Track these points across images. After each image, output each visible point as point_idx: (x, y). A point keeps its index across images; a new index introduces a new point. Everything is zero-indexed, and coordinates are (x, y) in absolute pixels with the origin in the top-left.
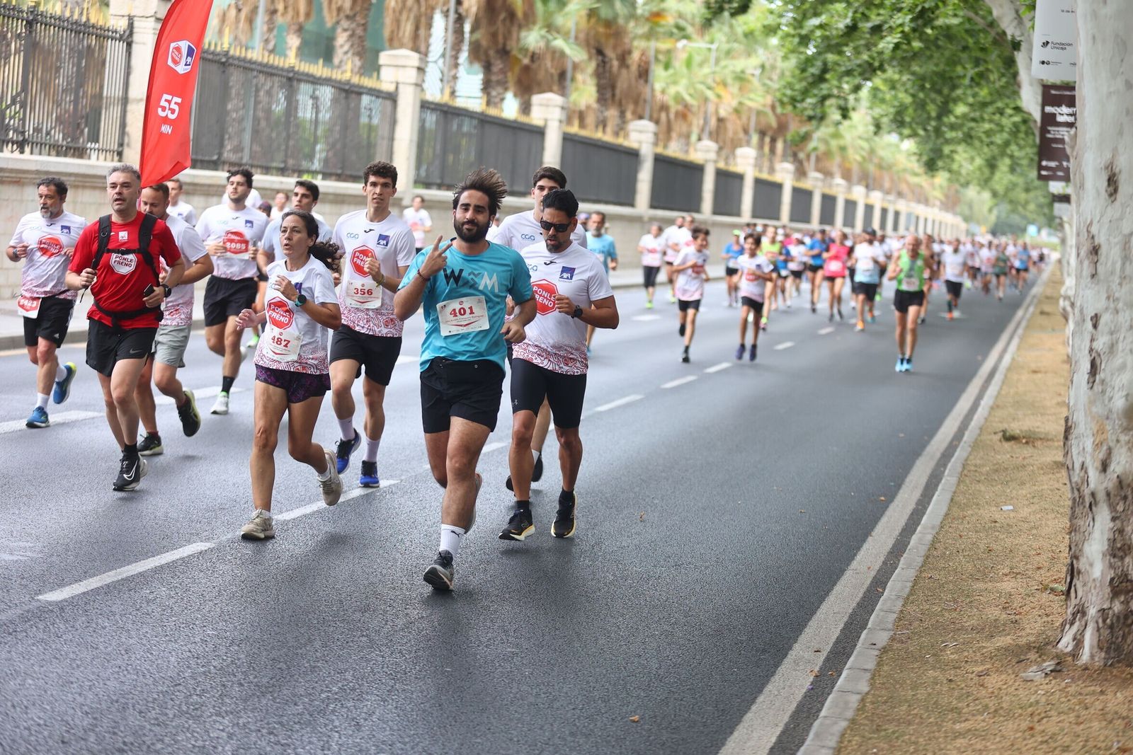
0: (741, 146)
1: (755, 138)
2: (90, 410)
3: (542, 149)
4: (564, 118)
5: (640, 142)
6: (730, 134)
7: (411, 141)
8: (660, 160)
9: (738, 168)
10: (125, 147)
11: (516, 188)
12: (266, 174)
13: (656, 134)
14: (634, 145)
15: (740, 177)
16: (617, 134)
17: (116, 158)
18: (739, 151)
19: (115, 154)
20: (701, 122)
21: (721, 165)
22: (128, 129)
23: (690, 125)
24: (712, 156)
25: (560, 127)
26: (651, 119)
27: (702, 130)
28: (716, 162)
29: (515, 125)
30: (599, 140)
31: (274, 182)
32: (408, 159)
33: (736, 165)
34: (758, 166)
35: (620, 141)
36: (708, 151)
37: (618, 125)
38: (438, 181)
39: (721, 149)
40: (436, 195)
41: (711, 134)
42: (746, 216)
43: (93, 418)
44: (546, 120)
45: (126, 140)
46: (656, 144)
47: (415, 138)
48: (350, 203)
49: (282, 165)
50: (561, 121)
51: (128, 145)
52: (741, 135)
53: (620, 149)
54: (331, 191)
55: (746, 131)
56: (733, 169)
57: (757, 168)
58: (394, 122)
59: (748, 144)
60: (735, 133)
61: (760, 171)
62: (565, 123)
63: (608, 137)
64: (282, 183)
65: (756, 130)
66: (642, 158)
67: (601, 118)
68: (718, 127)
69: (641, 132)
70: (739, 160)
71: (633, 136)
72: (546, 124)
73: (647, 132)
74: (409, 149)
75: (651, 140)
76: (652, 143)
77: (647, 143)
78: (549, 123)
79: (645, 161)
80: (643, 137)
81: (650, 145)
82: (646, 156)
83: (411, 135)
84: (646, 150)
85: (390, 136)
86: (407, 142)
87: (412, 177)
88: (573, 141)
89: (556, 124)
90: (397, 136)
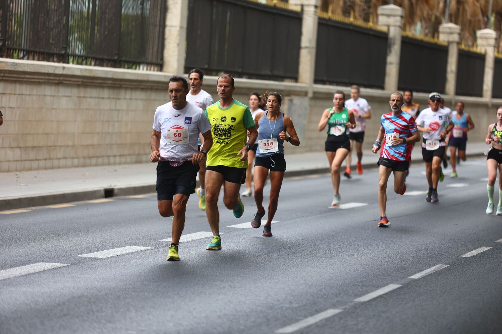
0: (480, 29)
1: (492, 19)
3: (300, 34)
4: (319, 4)
5: (388, 26)
6: (469, 16)
7: (181, 27)
8: (407, 42)
9: (479, 49)
11: (276, 73)
12: (48, 60)
13: (402, 17)
14: (384, 29)
15: (482, 58)
16: (366, 20)
18: (479, 33)
20: (441, 5)
21: (463, 47)
23: (431, 8)
24: (455, 37)
25: (315, 12)
26: (395, 3)
27: (444, 12)
28: (459, 43)
29: (274, 11)
30: (351, 24)
32: (178, 44)
33: (477, 46)
34: (497, 46)
35: (371, 24)
36: (451, 33)
37: (364, 10)
38: (206, 66)
39: (462, 30)
41: (450, 16)
42: (487, 97)
46: (403, 28)
47: (185, 25)
48: (126, 88)
49: (63, 52)
50: (316, 7)
52: (480, 16)
53: (371, 33)
54: (110, 76)
55: (485, 13)
56: (474, 50)
57: (496, 50)
58: (164, 9)
59: (486, 26)
60: (474, 15)
61: (498, 52)
62: (319, 9)
63: (360, 23)
64: (64, 68)
65: (493, 11)
66: (389, 41)
67: (349, 3)
68: (458, 10)
69: (388, 16)
70: (479, 42)
71: (382, 20)
72: (302, 10)
73: (394, 16)
74: (180, 35)
75: (398, 24)
76: (400, 27)
77: (395, 26)
78: (306, 9)
79: (394, 44)
80: (391, 21)
81: (398, 29)
82: (394, 39)
83: (181, 22)
84: (395, 33)
85: (162, 23)
86: (178, 28)
87: (183, 63)
88: (327, 25)
89: (312, 9)
90: (169, 22)
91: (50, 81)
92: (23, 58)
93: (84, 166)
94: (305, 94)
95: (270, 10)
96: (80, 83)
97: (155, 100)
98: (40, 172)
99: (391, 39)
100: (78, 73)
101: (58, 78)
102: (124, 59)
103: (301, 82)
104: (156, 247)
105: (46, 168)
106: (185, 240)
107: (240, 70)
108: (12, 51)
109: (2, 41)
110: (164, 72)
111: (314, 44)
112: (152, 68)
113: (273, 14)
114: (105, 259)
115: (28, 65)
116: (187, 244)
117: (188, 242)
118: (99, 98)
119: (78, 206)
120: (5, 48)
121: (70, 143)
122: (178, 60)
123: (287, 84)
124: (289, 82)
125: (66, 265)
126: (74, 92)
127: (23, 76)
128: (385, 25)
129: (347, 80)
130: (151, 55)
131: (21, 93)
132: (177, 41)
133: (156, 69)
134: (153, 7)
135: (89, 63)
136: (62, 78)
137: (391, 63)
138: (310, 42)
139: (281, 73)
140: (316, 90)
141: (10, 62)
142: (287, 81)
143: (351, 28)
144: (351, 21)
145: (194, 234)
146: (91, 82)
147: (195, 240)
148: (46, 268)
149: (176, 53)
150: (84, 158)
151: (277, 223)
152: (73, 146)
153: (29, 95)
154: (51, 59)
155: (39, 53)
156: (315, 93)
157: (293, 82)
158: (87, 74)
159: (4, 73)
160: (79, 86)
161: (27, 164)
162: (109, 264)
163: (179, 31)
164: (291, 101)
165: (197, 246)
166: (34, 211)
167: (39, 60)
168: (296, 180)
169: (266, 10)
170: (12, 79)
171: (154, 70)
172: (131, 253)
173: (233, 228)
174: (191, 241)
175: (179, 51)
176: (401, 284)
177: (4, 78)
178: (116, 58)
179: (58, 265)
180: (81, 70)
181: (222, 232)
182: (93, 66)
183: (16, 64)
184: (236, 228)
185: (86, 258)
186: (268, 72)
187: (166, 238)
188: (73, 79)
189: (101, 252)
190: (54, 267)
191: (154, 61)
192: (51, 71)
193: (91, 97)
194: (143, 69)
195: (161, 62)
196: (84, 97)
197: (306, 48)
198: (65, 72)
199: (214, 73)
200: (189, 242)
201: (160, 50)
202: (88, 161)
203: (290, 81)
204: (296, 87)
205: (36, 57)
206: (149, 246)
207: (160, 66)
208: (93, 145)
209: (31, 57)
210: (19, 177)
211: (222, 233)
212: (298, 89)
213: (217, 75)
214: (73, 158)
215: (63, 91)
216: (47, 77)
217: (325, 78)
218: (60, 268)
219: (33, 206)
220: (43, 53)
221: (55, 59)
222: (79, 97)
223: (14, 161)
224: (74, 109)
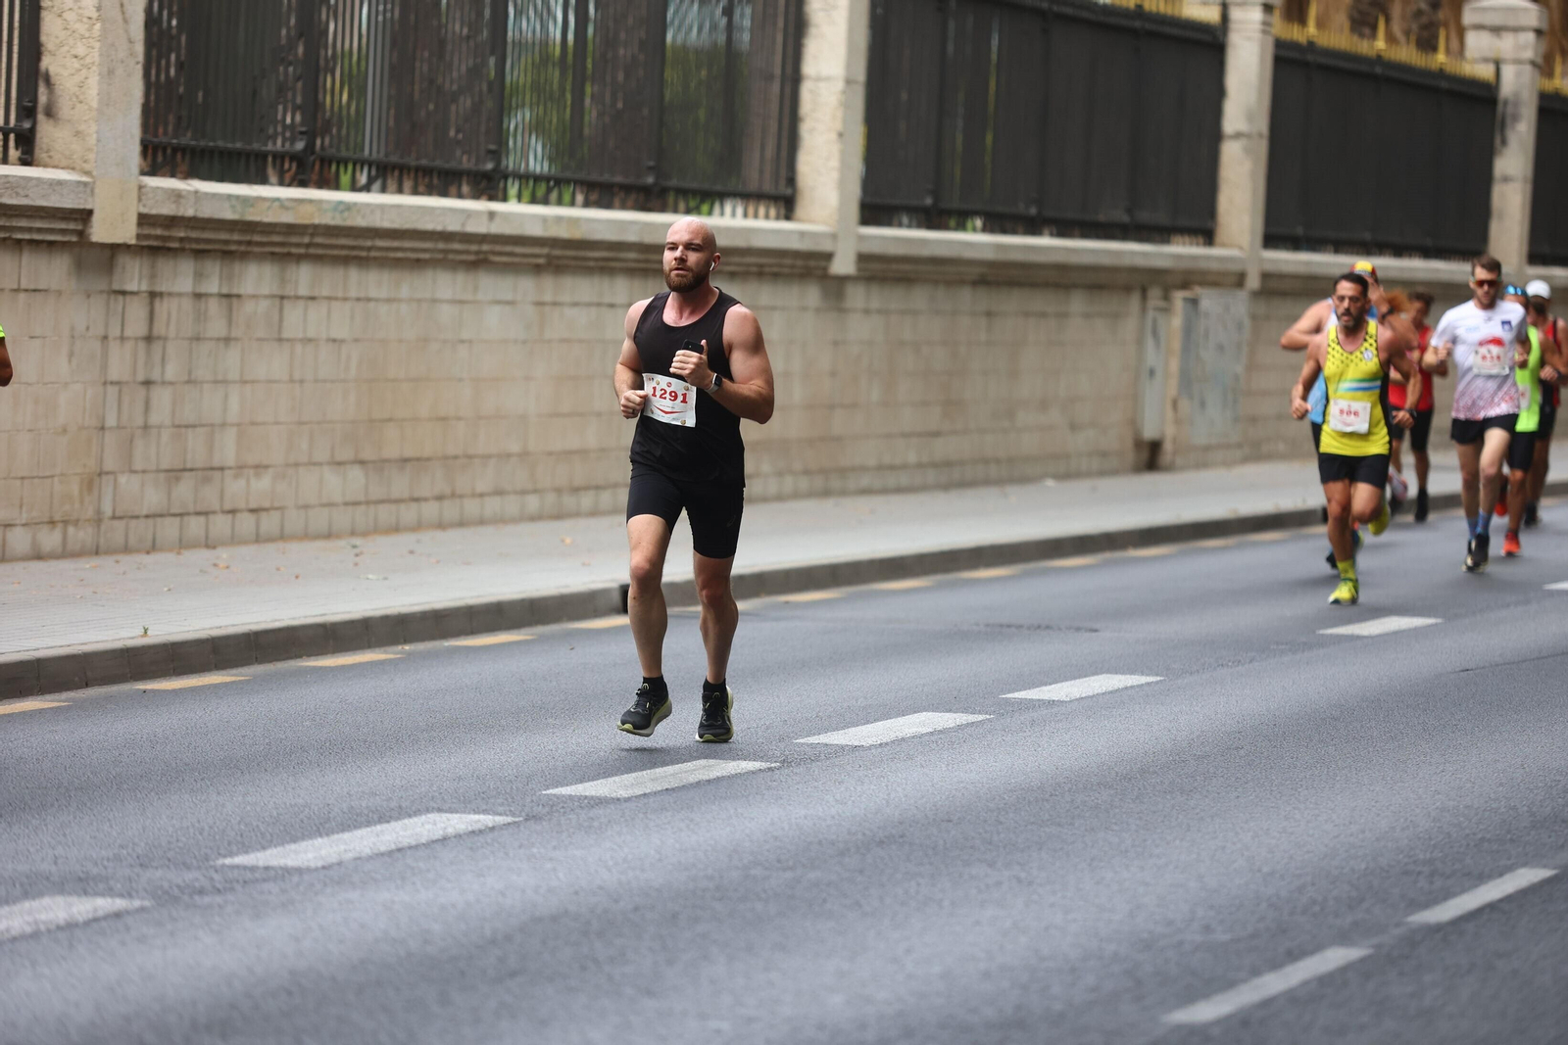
2: (97, 894)
3: (1219, 92)
7: (849, 82)
10: (41, 117)
11: (1144, 216)
12: (444, 193)
13: (1539, 32)
14: (1485, 72)
16: (1428, 45)
17: (14, 153)
19: (12, 136)
22: (46, 62)
25: (1265, 23)
29: (1137, 24)
30: (1379, 59)
31: (468, 214)
32: (840, 135)
35: (1441, 57)
37: (1419, 13)
38: (929, 201)
40: (924, 242)
43: (117, 915)
44: (1225, 8)
45: (43, 98)
46: (1545, 67)
47: (861, 75)
49: (489, 166)
50: (1268, 7)
51: (50, 113)
53: (1444, 85)
54: (631, 237)
58: (797, 27)
62: (1277, 13)
63: (1406, 54)
64: (492, 215)
66: (1500, 108)
69: (1497, 30)
71: (1477, 44)
72: (1225, 17)
73: (1516, 30)
74: (846, 105)
75: (1529, 54)
76: (1533, 63)
77: (1518, 62)
78: (1236, 14)
79: (1516, 118)
80: (1506, 45)
81: (1528, 68)
82: (1517, 103)
83: (849, 65)
84: (1517, 84)
85: (789, 70)
86: (840, 85)
87: (855, 191)
88: (1306, 64)
89: (1256, 15)
90: (810, 67)
91: (451, 256)
92: (367, 188)
93: (559, 516)
94: (1239, 280)
95: (1124, 22)
96: (541, 261)
97: (774, 308)
98: (427, 537)
99: (1506, 103)
100: (536, 231)
101: (474, 248)
102: (674, 182)
103: (1224, 245)
104: (786, 762)
105: (441, 526)
106: (874, 739)
107: (1033, 211)
108: (334, 167)
109: (305, 137)
110: (799, 220)
111: (1263, 125)
112: (762, 211)
113: (1134, 33)
114: (628, 800)
115: (382, 207)
116: (879, 750)
117: (881, 745)
118: (599, 305)
119: (542, 639)
120: (312, 158)
121: (515, 447)
122: (842, 184)
123: (1181, 251)
124: (1184, 244)
125: (509, 819)
126: (525, 287)
127: (369, 243)
128: (1486, 60)
129: (1367, 236)
130: (756, 169)
131: (362, 295)
132: (838, 126)
133: (773, 212)
134: (762, 23)
135: (567, 197)
136: (485, 247)
137: (1506, 179)
138: (1250, 117)
139: (1162, 218)
140: (1269, 267)
141: (328, 202)
142: (1178, 244)
143: (1378, 70)
144: (1381, 50)
145: (901, 720)
146: (575, 258)
147: (903, 739)
148: (450, 831)
149: (835, 163)
150: (558, 491)
151: (1157, 682)
152: (524, 455)
153: (389, 300)
154: (453, 189)
155: (417, 169)
156: (1266, 276)
157: (1198, 244)
158: (563, 233)
159: (312, 235)
160: (538, 270)
161: (385, 513)
162: (641, 815)
163: (844, 92)
164: (1194, 302)
165: (910, 757)
166: (409, 654)
167: (415, 192)
168: (1215, 549)
169: (1112, 20)
170: (336, 252)
171: (767, 217)
172: (709, 781)
173: (1021, 701)
174: (893, 742)
175: (843, 154)
176: (1555, 868)
177: (312, 251)
178: (650, 180)
179: (488, 820)
180: (544, 219)
181: (986, 713)
182: (578, 206)
183: (349, 207)
184: (1031, 700)
185: (571, 797)
186: (1121, 216)
187: (814, 734)
188: (518, 250)
189: (617, 779)
190: (476, 827)
191: (768, 187)
192: (453, 226)
193: (576, 304)
194: (734, 214)
195: (789, 191)
196: (555, 304)
197: (1238, 136)
198: (495, 228)
199: (952, 223)
200: (887, 744)
201: (784, 153)
202: (569, 501)
203: (1187, 239)
204: (1208, 258)
205: (408, 184)
206: (762, 759)
207: (786, 203)
208: (582, 453)
209: (392, 184)
210: (361, 553)
211: (988, 717)
212: (1214, 266)
213: (961, 227)
214: (524, 492)
215: (491, 286)
216: (441, 245)
217: (1300, 231)
218: (492, 829)
219: (406, 641)
220: (427, 172)
221: (465, 189)
222: (540, 304)
223: (346, 504)
224: (524, 342)
